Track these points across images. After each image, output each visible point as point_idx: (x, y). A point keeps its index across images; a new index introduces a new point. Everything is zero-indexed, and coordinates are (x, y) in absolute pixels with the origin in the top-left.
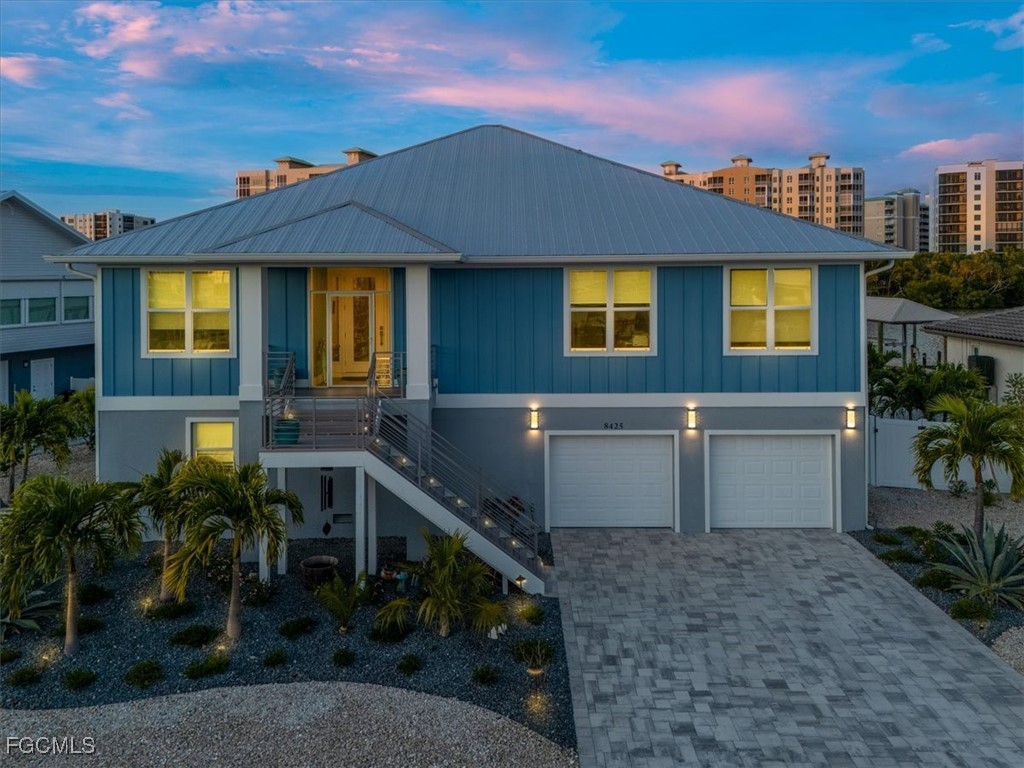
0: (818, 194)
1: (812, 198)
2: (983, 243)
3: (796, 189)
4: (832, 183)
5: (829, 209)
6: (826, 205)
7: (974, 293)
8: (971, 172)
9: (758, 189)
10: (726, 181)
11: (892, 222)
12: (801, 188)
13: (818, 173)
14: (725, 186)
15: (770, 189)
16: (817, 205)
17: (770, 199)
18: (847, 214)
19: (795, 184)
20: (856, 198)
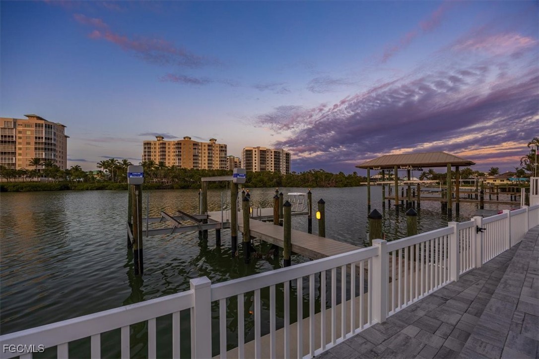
0: (214, 152)
1: (212, 153)
2: (257, 170)
3: (207, 150)
4: (218, 149)
6: (216, 156)
8: (254, 150)
9: (194, 149)
10: (182, 144)
11: (228, 165)
12: (208, 149)
13: (214, 145)
14: (182, 146)
15: (198, 149)
17: (198, 152)
18: (222, 159)
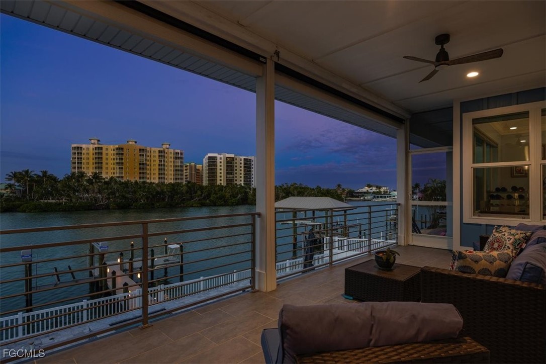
0: (166, 160)
1: (164, 161)
2: (222, 182)
3: (157, 157)
4: (172, 155)
5: (171, 166)
6: (170, 164)
7: (234, 199)
8: (218, 157)
9: (140, 155)
10: (125, 150)
11: (187, 174)
12: (159, 156)
13: (166, 151)
14: (125, 152)
15: (146, 155)
16: (166, 164)
17: (146, 160)
18: (178, 168)
19: (157, 154)
20: (181, 162)
